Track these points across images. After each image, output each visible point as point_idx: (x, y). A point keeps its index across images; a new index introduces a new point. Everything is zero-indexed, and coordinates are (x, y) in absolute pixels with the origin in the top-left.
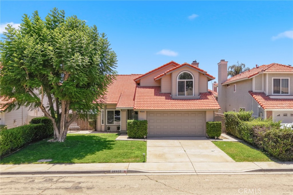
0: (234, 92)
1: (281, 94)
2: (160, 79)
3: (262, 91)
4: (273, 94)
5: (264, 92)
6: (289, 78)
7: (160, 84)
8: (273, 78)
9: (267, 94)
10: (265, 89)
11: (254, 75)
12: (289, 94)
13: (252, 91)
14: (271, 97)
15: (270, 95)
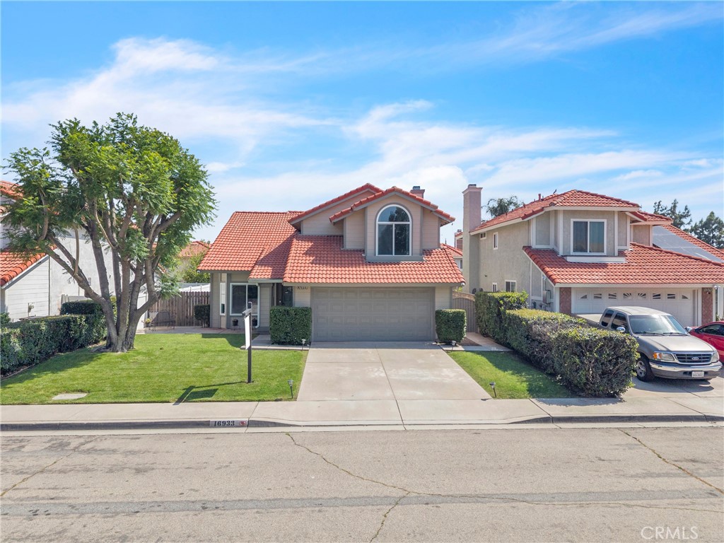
0: (494, 249)
1: (588, 253)
2: (343, 220)
3: (551, 247)
4: (572, 253)
5: (555, 248)
6: (605, 221)
7: (343, 231)
8: (572, 220)
9: (561, 253)
10: (556, 243)
11: (534, 213)
12: (605, 253)
13: (530, 247)
14: (569, 259)
15: (566, 256)
